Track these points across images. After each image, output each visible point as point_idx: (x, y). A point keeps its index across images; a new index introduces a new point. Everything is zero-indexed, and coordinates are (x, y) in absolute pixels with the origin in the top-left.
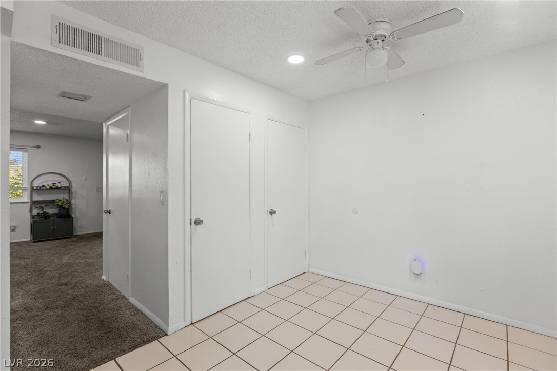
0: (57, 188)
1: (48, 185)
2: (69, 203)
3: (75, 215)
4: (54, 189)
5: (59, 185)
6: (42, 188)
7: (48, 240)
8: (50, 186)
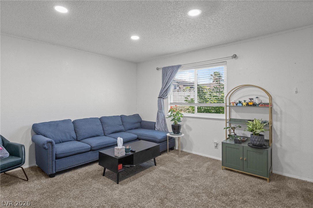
0: (254, 105)
1: (245, 101)
2: (268, 125)
3: (281, 145)
4: (251, 105)
5: (257, 101)
6: (239, 104)
7: (238, 172)
8: (246, 102)
